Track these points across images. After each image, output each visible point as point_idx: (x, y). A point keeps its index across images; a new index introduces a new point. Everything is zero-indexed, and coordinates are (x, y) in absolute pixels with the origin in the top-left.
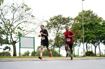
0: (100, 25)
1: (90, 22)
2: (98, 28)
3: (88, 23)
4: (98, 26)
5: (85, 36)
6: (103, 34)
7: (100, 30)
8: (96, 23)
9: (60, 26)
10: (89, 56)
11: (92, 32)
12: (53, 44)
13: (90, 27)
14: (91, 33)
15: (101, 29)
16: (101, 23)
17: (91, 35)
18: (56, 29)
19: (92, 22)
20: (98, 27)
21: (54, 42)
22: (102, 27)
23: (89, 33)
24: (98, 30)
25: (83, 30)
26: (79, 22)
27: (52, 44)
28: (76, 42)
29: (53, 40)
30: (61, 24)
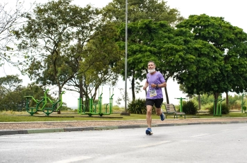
0: (170, 31)
1: (146, 21)
2: (166, 39)
3: (140, 23)
4: (166, 34)
5: (131, 59)
6: (177, 56)
7: (171, 45)
8: (162, 26)
9: (64, 29)
10: (138, 113)
11: (149, 48)
12: (41, 75)
13: (145, 34)
14: (146, 51)
15: (173, 43)
16: (173, 25)
17: (148, 56)
18: (53, 37)
19: (150, 22)
20: (166, 37)
21: (44, 70)
22: (177, 35)
23: (141, 51)
24: (165, 42)
25: (126, 43)
26: (114, 19)
27: (38, 75)
28: (106, 73)
29: (43, 64)
30: (66, 24)
